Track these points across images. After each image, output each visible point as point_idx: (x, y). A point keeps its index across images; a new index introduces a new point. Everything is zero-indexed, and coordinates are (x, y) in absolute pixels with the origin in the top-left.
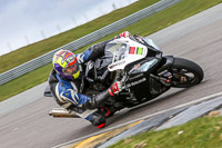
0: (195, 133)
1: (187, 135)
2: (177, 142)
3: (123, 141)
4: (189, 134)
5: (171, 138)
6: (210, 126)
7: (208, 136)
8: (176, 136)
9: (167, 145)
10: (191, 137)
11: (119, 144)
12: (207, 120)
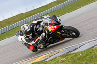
0: (87, 55)
1: (83, 56)
2: (79, 59)
3: (56, 58)
4: (85, 55)
5: (76, 57)
6: (94, 52)
7: (92, 57)
8: (78, 57)
9: (74, 60)
10: (85, 57)
11: (54, 59)
12: (92, 50)
